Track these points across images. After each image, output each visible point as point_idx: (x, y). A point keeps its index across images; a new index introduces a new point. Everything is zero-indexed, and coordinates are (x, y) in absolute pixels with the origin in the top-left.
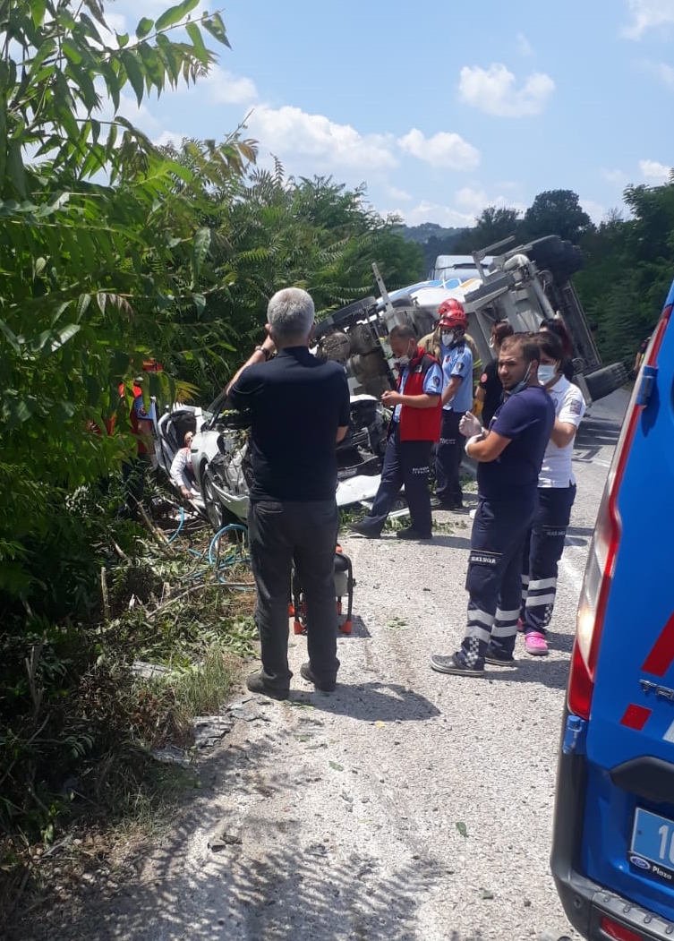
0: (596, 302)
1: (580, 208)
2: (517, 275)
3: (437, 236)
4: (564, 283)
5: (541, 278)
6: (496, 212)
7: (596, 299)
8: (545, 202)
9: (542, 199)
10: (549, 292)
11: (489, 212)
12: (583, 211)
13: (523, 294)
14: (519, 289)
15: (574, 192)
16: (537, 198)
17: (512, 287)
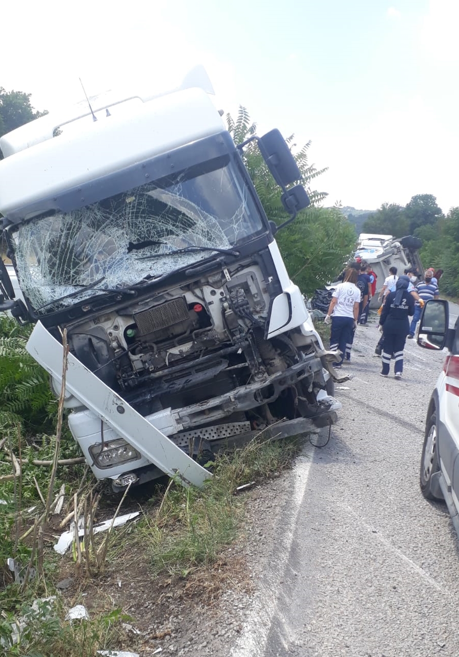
0: (436, 258)
1: (437, 205)
2: (396, 250)
3: (353, 214)
4: (414, 252)
5: (404, 251)
6: (388, 205)
7: (436, 257)
8: (417, 201)
9: (415, 199)
10: (407, 255)
11: (385, 205)
12: (438, 206)
13: (397, 256)
14: (396, 254)
15: (434, 196)
16: (412, 198)
17: (393, 254)
